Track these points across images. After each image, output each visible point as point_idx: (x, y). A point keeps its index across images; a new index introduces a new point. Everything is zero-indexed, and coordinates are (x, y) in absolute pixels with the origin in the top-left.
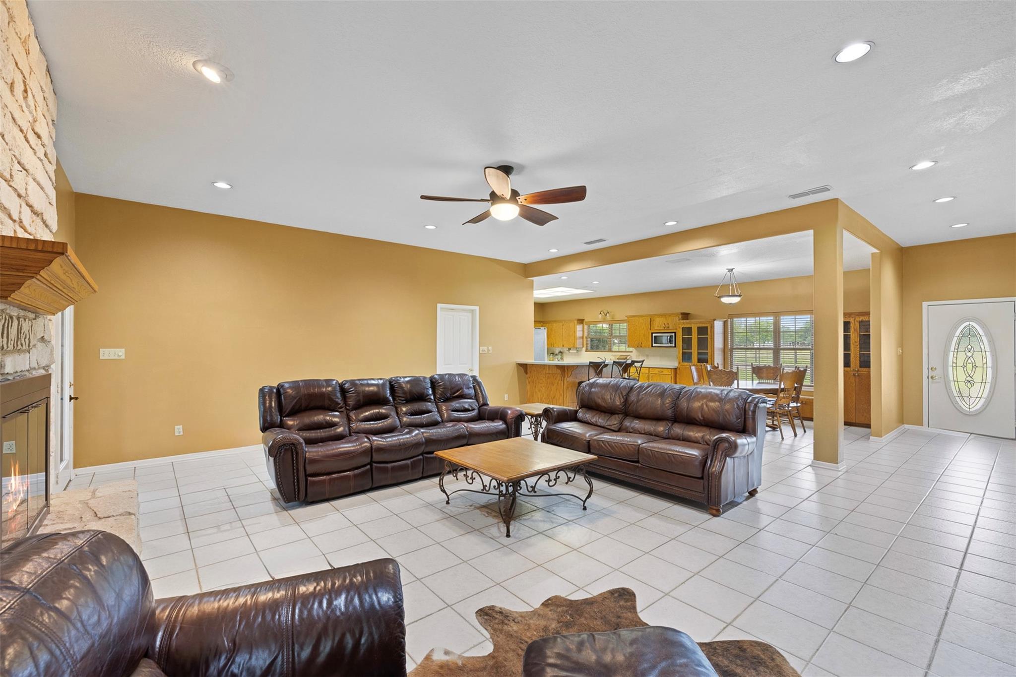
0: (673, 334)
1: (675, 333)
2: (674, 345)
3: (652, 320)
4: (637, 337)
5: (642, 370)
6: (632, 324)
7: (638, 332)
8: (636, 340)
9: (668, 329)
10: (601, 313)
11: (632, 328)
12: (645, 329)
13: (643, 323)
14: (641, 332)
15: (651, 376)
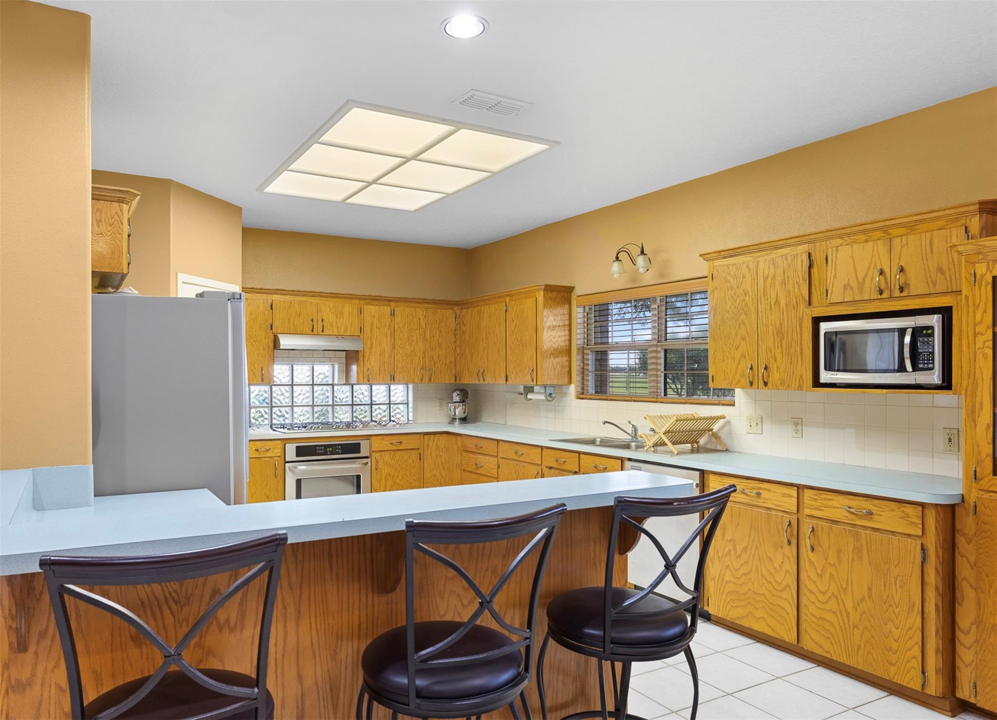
0: (935, 321)
1: (946, 313)
2: (935, 377)
3: (818, 258)
4: (748, 340)
5: (764, 494)
6: (728, 285)
7: (754, 316)
8: (743, 356)
9: (902, 295)
10: (619, 259)
11: (729, 303)
12: (783, 304)
13: (774, 276)
14: (764, 318)
15: (806, 530)
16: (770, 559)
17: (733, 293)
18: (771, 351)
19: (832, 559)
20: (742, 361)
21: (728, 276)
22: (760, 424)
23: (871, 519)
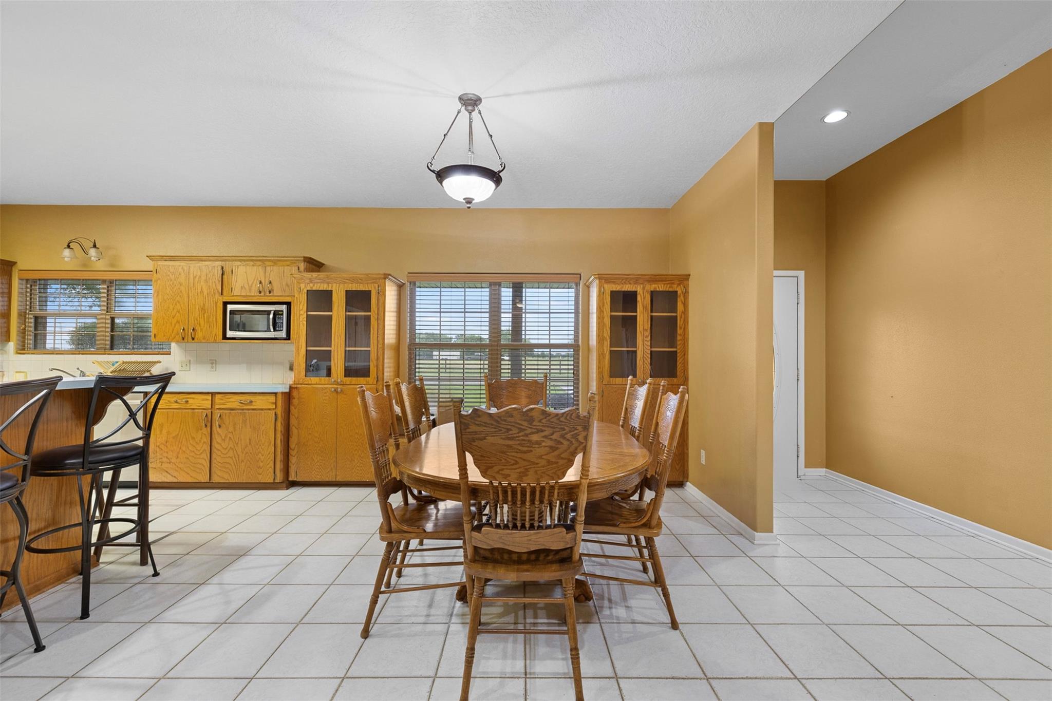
0: (284, 308)
1: (289, 304)
2: (283, 334)
3: (227, 270)
4: (181, 312)
5: (190, 401)
6: (168, 278)
7: (186, 300)
8: (178, 322)
9: (270, 294)
10: (71, 247)
11: (168, 289)
12: (205, 293)
13: (200, 277)
14: (193, 300)
15: (216, 417)
16: (193, 438)
17: (171, 283)
18: (197, 320)
19: (231, 429)
20: (177, 325)
21: (169, 273)
22: (188, 365)
23: (252, 405)
